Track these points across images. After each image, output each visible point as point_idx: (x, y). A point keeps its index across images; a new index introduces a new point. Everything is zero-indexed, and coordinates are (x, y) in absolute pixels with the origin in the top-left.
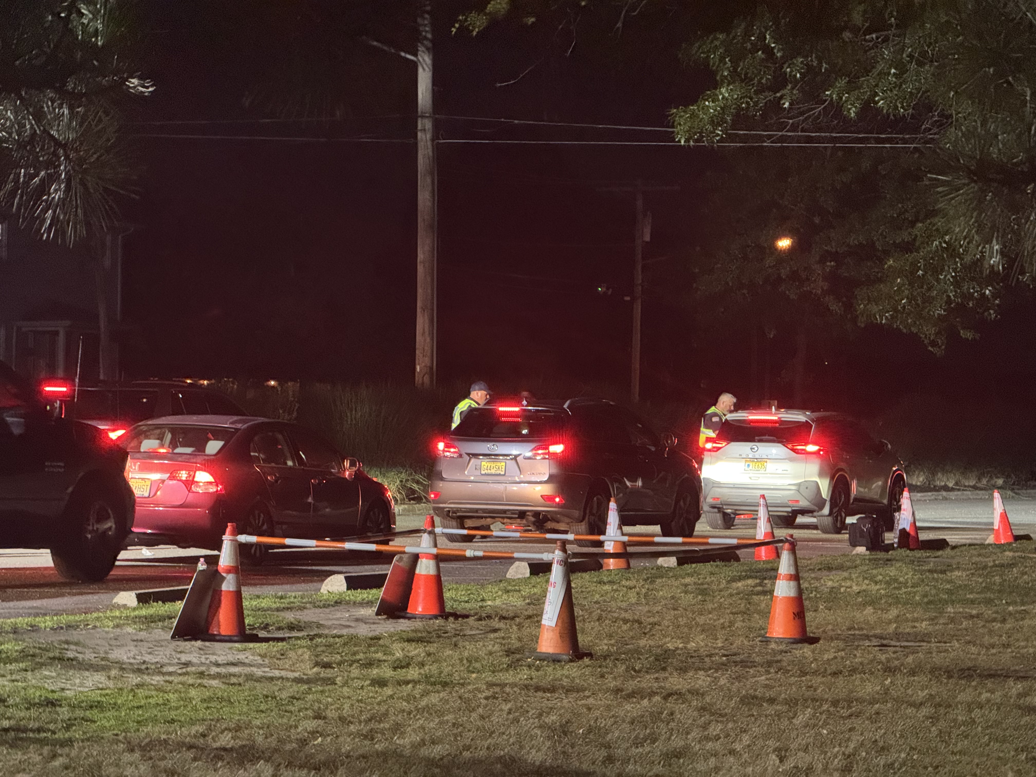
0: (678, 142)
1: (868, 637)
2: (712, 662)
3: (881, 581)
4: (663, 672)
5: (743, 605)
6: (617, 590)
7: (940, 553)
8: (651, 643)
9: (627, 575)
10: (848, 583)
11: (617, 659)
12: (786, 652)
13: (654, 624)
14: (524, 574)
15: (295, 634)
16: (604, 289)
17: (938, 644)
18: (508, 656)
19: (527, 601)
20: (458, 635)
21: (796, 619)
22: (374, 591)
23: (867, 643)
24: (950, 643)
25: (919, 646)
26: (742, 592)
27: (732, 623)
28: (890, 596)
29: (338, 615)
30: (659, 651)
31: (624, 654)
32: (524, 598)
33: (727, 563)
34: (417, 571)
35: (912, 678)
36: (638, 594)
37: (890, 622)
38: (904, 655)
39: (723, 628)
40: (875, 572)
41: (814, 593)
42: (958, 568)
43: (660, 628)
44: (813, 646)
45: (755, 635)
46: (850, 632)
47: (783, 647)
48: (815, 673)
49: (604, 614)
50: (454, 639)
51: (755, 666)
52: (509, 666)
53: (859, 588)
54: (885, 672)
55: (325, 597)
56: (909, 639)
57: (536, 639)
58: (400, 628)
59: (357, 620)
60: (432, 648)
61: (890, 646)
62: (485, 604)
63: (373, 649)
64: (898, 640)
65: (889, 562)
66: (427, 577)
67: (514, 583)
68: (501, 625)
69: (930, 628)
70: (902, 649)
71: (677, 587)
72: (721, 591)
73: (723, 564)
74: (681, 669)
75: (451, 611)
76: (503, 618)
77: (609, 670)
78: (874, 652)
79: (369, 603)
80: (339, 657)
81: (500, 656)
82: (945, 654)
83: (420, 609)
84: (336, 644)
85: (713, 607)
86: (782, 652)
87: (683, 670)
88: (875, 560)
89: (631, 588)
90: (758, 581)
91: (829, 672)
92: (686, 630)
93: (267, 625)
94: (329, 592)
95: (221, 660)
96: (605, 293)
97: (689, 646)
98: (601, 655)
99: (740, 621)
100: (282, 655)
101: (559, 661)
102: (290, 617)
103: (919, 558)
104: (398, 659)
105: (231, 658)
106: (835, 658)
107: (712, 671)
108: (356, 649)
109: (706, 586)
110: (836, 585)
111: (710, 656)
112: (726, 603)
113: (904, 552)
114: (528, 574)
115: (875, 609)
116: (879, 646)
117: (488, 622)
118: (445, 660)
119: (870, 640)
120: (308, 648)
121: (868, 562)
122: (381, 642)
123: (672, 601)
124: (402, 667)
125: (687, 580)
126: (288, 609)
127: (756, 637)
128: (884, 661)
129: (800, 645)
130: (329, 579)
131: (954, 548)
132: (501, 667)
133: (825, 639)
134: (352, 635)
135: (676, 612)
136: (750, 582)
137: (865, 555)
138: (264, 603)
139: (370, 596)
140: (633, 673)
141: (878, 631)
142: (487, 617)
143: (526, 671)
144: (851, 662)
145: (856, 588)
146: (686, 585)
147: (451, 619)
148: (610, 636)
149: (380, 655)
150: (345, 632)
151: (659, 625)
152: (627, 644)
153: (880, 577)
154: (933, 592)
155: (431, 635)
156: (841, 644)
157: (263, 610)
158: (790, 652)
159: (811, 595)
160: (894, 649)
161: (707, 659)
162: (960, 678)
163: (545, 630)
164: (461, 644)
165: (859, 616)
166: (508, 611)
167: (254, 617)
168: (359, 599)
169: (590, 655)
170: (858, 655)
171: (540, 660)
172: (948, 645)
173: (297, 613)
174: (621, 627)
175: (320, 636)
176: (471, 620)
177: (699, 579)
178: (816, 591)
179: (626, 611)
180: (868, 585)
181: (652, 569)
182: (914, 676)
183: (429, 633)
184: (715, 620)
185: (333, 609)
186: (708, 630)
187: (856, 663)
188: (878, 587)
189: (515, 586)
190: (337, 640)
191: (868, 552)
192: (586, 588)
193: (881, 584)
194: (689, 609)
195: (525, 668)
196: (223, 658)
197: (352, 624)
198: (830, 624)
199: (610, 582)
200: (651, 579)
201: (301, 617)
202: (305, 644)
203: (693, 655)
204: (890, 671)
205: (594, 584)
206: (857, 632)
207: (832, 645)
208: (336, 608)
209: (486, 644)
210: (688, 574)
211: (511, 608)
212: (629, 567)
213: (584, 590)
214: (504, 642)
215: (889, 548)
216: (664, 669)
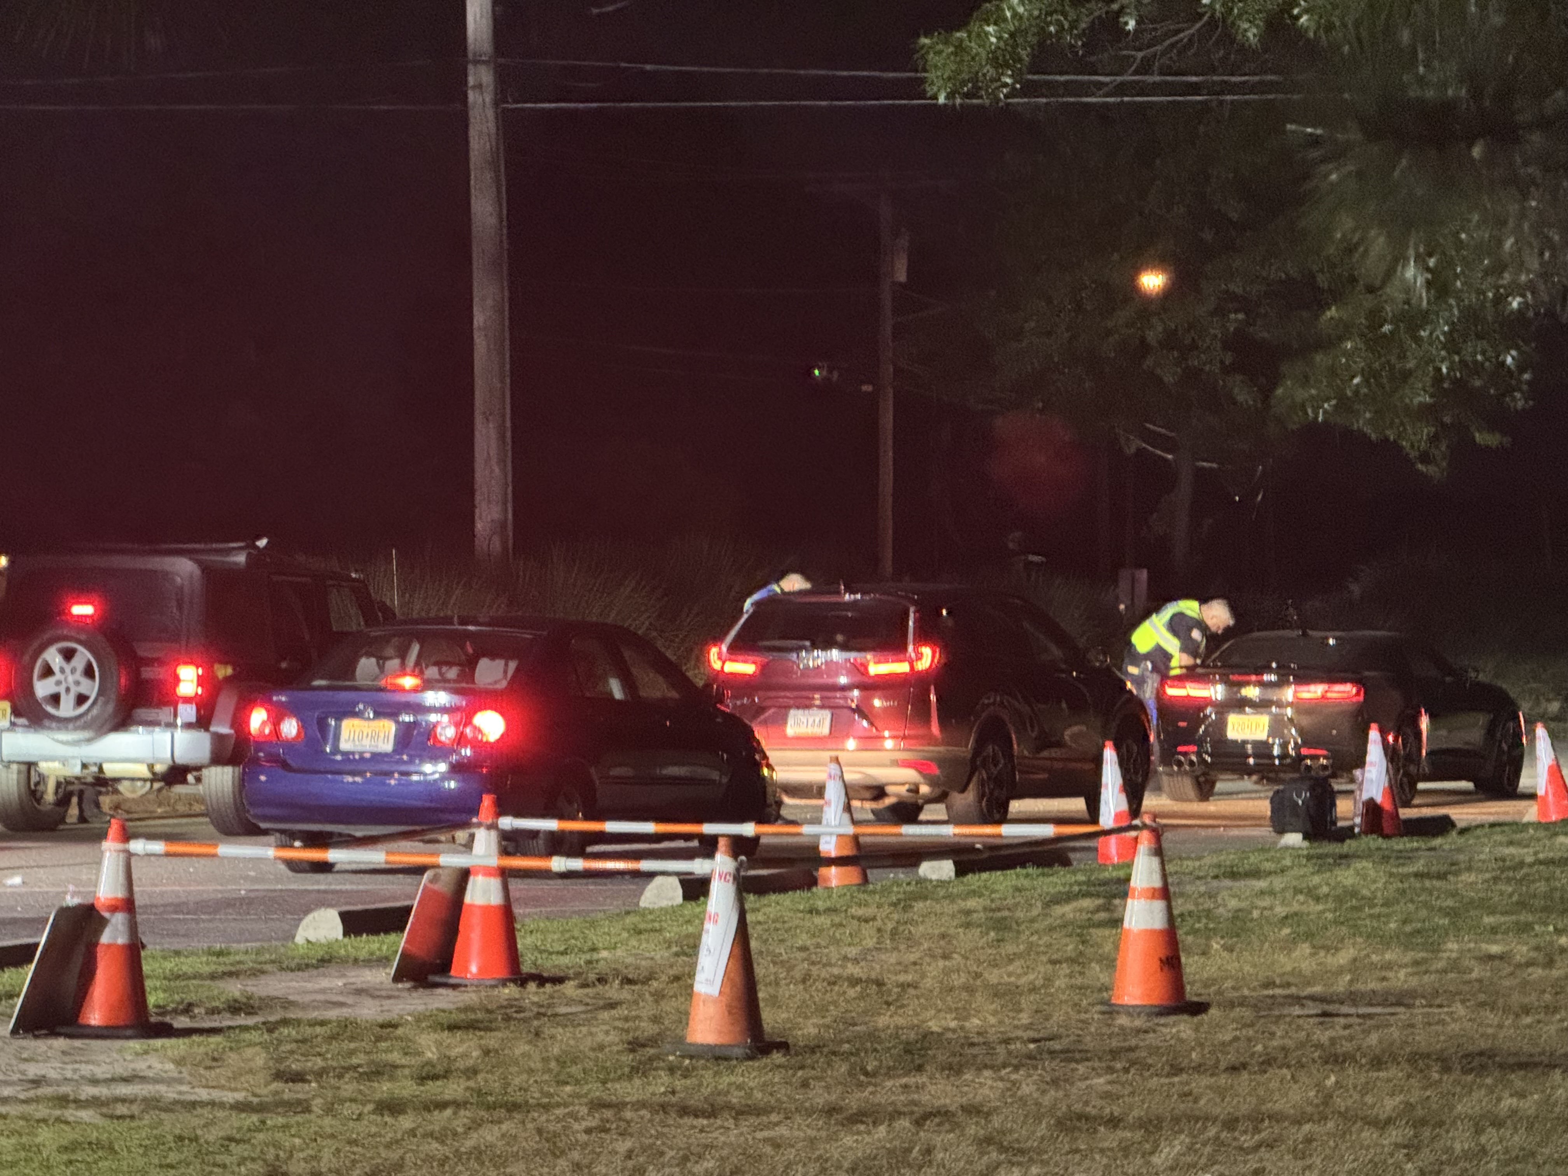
0: (931, 98)
1: (1298, 1000)
2: (1010, 1053)
3: (1327, 896)
4: (918, 1074)
5: (1070, 947)
6: (841, 925)
7: (1438, 842)
8: (901, 1021)
9: (862, 896)
10: (1266, 902)
11: (834, 1053)
12: (1146, 1032)
13: (904, 986)
14: (671, 899)
15: (242, 1020)
16: (825, 373)
17: (1427, 1010)
18: (633, 1051)
19: (675, 949)
20: (544, 1015)
21: (1166, 969)
22: (393, 937)
23: (1297, 1011)
24: (1449, 1006)
25: (1393, 1014)
26: (1072, 923)
27: (1049, 980)
28: (1342, 923)
29: (325, 983)
30: (912, 1036)
31: (848, 1042)
32: (669, 944)
33: (1046, 870)
34: (468, 899)
35: (1375, 1074)
36: (879, 930)
37: (1340, 971)
38: (1363, 1031)
39: (1033, 989)
40: (1316, 880)
41: (1204, 921)
42: (1469, 869)
43: (918, 992)
44: (1196, 1019)
45: (1090, 1000)
46: (1266, 992)
47: (1138, 1023)
48: (1198, 1068)
49: (813, 968)
50: (536, 1023)
51: (1088, 1060)
52: (634, 1070)
53: (1287, 909)
54: (1326, 1063)
55: (301, 951)
56: (1374, 1002)
57: (684, 1017)
58: (436, 1005)
59: (359, 992)
60: (492, 1040)
61: (1338, 1015)
62: (595, 956)
63: (383, 1045)
64: (1354, 1003)
65: (1344, 861)
66: (486, 909)
67: (650, 917)
68: (626, 994)
69: (1414, 982)
70: (1361, 1021)
71: (953, 916)
72: (1032, 921)
73: (1040, 870)
74: (951, 1068)
75: (533, 971)
76: (628, 981)
77: (817, 1073)
78: (1306, 1026)
79: (383, 961)
80: (319, 1060)
81: (618, 1052)
82: (1439, 1028)
83: (474, 969)
84: (317, 1036)
85: (1016, 950)
86: (1138, 1031)
87: (954, 1069)
88: (1319, 857)
89: (866, 921)
90: (1100, 901)
91: (1223, 1065)
92: (964, 995)
93: (190, 1005)
94: (308, 942)
95: (101, 1072)
96: (826, 380)
97: (967, 1024)
98: (806, 1046)
99: (1065, 976)
100: (214, 1059)
101: (727, 1059)
102: (234, 989)
103: (1401, 851)
104: (429, 1063)
105: (120, 1070)
106: (1236, 1039)
107: (1008, 1070)
108: (352, 1045)
109: (1006, 913)
110: (1243, 905)
111: (1007, 1041)
112: (1041, 942)
113: (1374, 842)
114: (679, 899)
115: (1314, 947)
116: (1317, 1015)
117: (600, 988)
118: (517, 1063)
119: (1303, 1005)
120: (264, 1045)
121: (1304, 861)
122: (400, 1031)
123: (942, 943)
124: (435, 1077)
125: (971, 903)
126: (231, 974)
127: (1093, 1005)
128: (1327, 1043)
129: (1172, 1019)
130: (310, 917)
131: (1463, 831)
132: (619, 1072)
133: (1219, 1005)
134: (346, 1019)
135: (947, 963)
136: (1087, 903)
137: (1300, 848)
138: (187, 965)
139: (385, 948)
140: (862, 1078)
141: (1317, 989)
142: (599, 980)
143: (665, 1077)
144: (1265, 1047)
145: (1280, 911)
146: (968, 913)
147: (532, 986)
148: (822, 1010)
149: (395, 1057)
150: (333, 1014)
151: (916, 988)
152: (855, 1025)
153: (1325, 889)
154: (1424, 913)
155: (492, 1016)
156: (1247, 1013)
157: (186, 977)
158: (1154, 1031)
159: (1197, 926)
160: (1342, 1021)
161: (1001, 1050)
162: (1465, 1071)
163: (701, 1004)
164: (547, 1032)
165: (1285, 963)
166: (637, 968)
167: (165, 991)
168: (363, 954)
169: (783, 1046)
170: (1279, 1034)
171: (691, 1057)
172: (1446, 1009)
173: (250, 983)
174: (845, 993)
175: (285, 1022)
176: (569, 988)
177: (992, 901)
178: (1207, 917)
179: (856, 961)
180: (1302, 904)
181: (909, 884)
182: (1379, 1070)
183: (489, 1011)
184: (1019, 976)
185: (315, 972)
186: (1005, 994)
187: (1274, 1048)
188: (1320, 907)
189: (653, 921)
190: (318, 1029)
191: (1306, 844)
192: (784, 922)
193: (1327, 902)
194: (972, 957)
195: (662, 1073)
196: (105, 1067)
197: (350, 1000)
198: (1231, 977)
199: (829, 910)
200: (905, 903)
201: (254, 989)
202: (257, 1040)
203: (976, 1040)
204: (1336, 1061)
205: (800, 915)
206: (1278, 991)
207: (1232, 1015)
208: (321, 970)
209: (594, 1030)
210: (974, 892)
211: (643, 963)
212: (865, 880)
213: (778, 925)
214: (626, 1026)
215: (1347, 834)
216: (920, 1068)
